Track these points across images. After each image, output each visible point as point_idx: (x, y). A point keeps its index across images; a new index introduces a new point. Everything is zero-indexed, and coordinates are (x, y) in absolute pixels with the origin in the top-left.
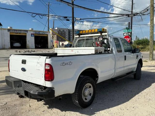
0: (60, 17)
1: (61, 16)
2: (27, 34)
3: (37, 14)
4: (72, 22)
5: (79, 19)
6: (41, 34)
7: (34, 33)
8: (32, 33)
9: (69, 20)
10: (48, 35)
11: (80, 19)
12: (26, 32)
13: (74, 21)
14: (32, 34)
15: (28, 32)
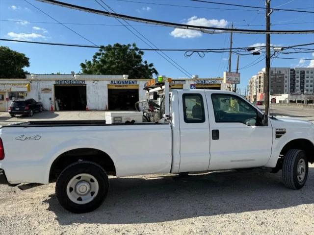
0: (239, 50)
1: (241, 49)
2: (184, 85)
3: (194, 51)
4: (265, 55)
5: (280, 49)
6: (207, 85)
7: (196, 83)
8: (192, 83)
9: (258, 53)
10: (220, 85)
11: (282, 49)
12: (183, 82)
13: (269, 54)
14: (191, 85)
15: (186, 81)
